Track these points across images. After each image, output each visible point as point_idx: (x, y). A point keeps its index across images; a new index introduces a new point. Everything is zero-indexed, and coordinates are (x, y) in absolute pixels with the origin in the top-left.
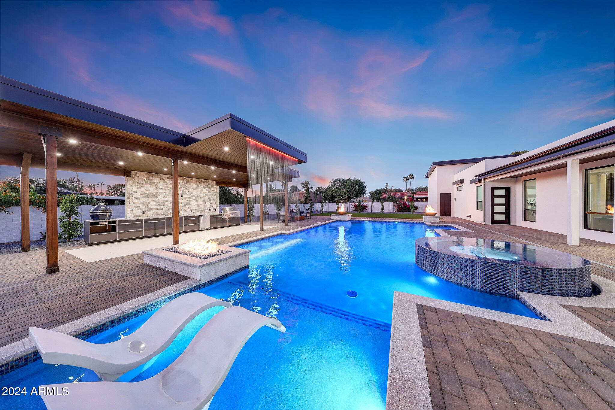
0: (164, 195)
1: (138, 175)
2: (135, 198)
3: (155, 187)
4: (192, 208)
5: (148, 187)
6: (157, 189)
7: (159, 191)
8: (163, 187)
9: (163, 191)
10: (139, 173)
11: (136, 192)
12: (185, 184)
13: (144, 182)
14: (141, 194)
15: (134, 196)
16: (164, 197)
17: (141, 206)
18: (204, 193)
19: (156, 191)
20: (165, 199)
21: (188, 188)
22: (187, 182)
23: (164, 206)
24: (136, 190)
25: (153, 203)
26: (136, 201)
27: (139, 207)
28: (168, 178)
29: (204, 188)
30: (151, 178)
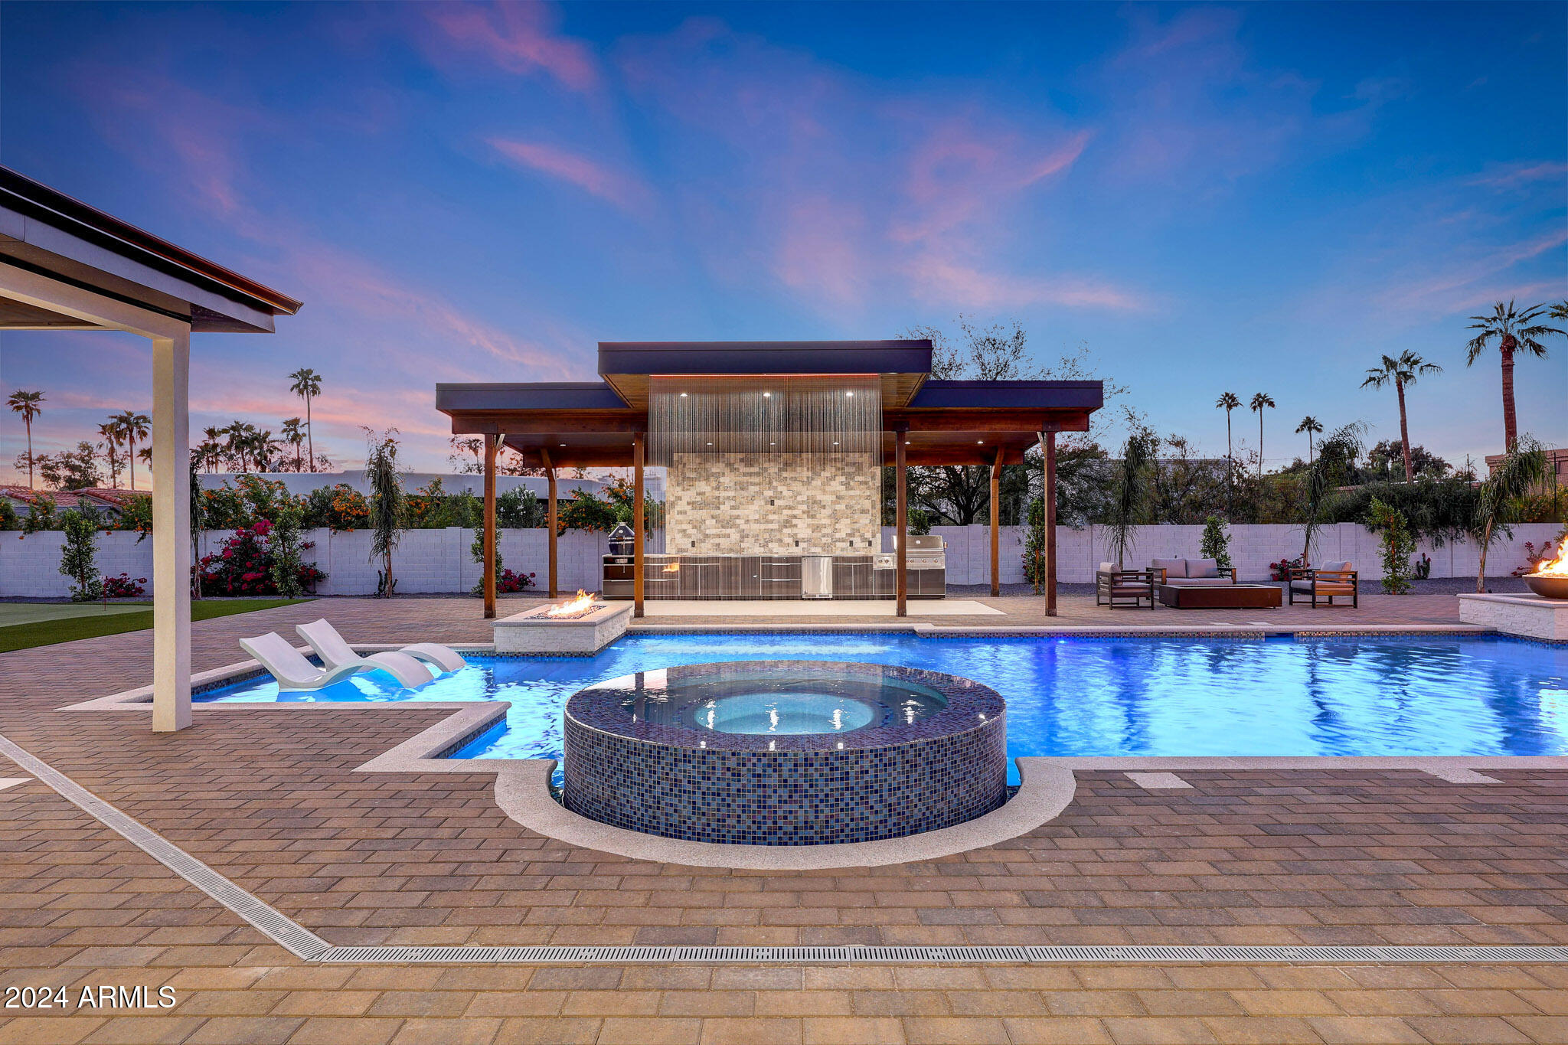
0: (733, 503)
1: (685, 460)
2: (680, 513)
3: (714, 484)
4: (800, 536)
5: (702, 486)
6: (717, 488)
7: (723, 494)
8: (732, 484)
9: (731, 494)
10: (686, 457)
11: (680, 498)
12: (780, 470)
13: (693, 475)
14: (688, 504)
15: (678, 508)
16: (733, 508)
17: (691, 531)
18: (833, 493)
19: (716, 493)
20: (735, 512)
21: (788, 481)
22: (786, 464)
23: (733, 530)
24: (680, 493)
25: (710, 522)
26: (680, 517)
27: (685, 531)
28: (742, 460)
29: (833, 478)
30: (708, 465)
